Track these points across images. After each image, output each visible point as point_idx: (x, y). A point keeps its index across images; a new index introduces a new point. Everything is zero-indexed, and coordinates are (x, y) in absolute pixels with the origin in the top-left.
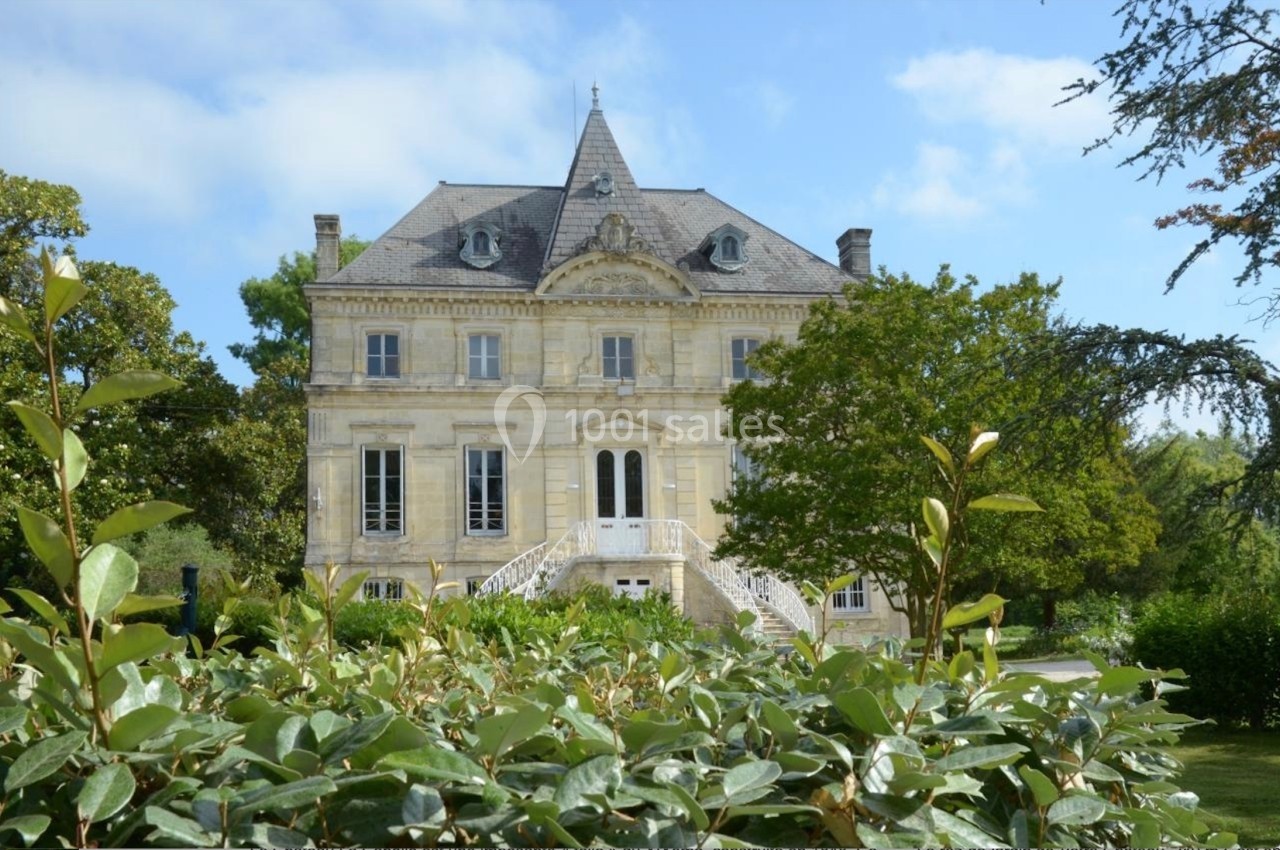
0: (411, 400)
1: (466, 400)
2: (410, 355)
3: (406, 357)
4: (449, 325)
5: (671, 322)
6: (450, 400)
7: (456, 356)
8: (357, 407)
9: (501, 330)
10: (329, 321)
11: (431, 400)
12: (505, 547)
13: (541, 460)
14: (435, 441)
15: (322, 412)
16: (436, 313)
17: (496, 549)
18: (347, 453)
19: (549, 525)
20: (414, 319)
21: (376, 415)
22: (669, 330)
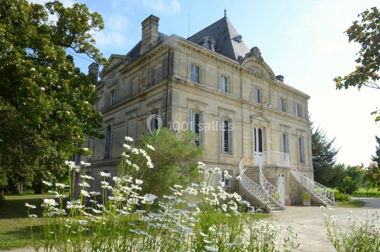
0: (206, 94)
1: (221, 99)
2: (205, 76)
3: (204, 77)
4: (216, 68)
5: (269, 88)
6: (217, 98)
7: (218, 81)
8: (189, 92)
9: (230, 76)
10: (179, 53)
11: (211, 95)
12: (233, 159)
13: (241, 126)
14: (213, 113)
15: (177, 90)
16: (212, 62)
17: (231, 159)
18: (185, 111)
19: (244, 152)
20: (206, 62)
21: (195, 97)
22: (268, 90)
